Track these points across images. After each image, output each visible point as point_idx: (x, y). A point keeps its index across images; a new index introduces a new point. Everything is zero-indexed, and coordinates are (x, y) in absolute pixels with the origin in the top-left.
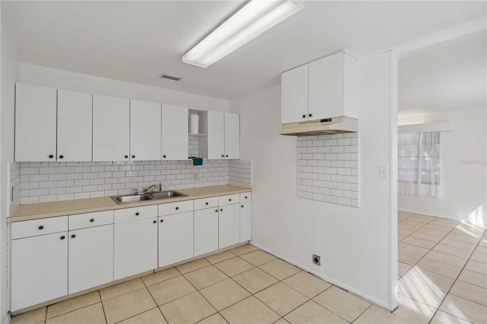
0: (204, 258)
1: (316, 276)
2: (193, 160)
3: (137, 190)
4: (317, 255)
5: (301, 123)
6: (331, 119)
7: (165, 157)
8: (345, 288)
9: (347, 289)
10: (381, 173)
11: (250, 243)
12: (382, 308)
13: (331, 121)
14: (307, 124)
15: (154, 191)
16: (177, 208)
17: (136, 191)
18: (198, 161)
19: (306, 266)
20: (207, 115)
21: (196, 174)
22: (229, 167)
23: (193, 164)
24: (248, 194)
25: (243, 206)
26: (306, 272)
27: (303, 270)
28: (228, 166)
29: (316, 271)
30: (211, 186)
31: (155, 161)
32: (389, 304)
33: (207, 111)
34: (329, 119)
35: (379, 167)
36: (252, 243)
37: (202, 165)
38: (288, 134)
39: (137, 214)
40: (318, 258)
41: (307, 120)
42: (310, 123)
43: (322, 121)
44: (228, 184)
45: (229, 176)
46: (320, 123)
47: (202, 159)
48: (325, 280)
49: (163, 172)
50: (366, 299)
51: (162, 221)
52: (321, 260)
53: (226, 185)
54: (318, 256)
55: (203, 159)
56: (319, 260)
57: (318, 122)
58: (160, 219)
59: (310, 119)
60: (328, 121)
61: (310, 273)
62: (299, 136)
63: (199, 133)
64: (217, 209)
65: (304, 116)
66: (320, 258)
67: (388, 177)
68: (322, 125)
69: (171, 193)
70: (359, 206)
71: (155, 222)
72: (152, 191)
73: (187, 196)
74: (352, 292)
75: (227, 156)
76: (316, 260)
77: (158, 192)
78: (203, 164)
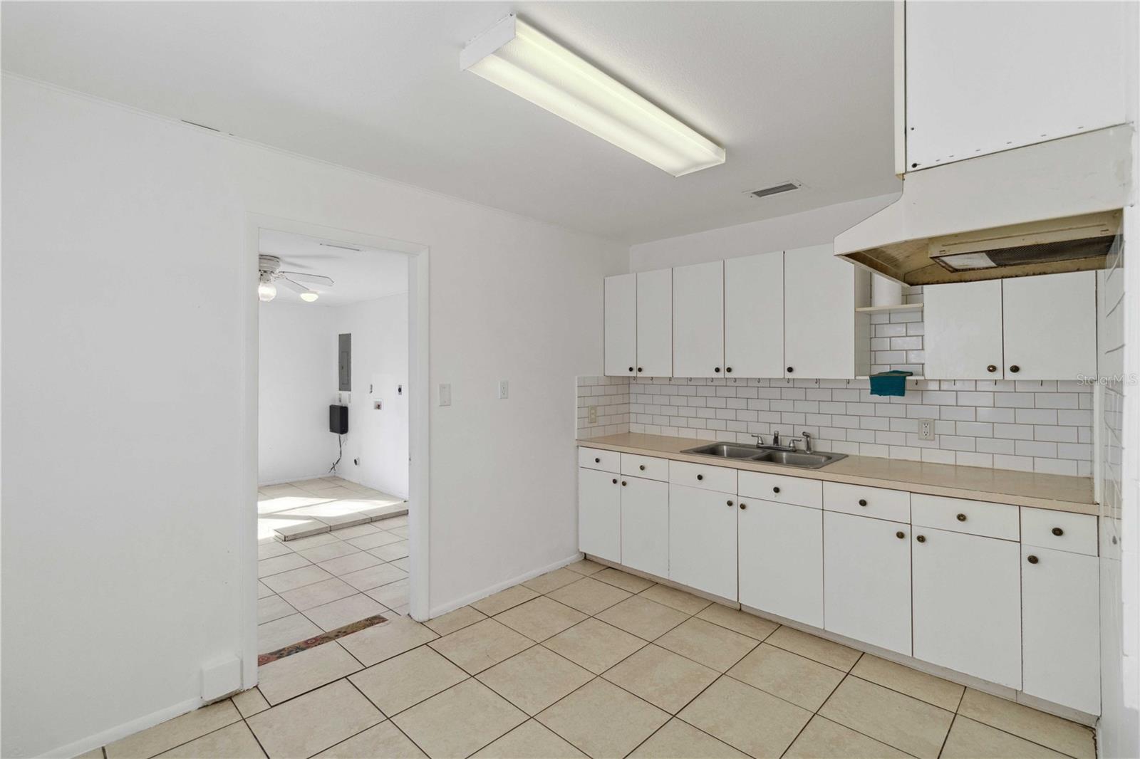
31: (759, 380)
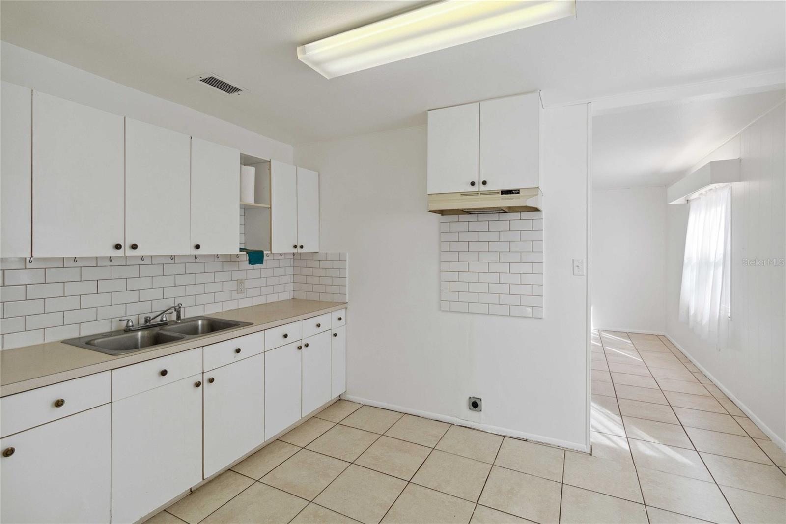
0: (279, 440)
1: (474, 429)
2: (247, 253)
3: (128, 320)
4: (475, 396)
5: (464, 194)
6: (519, 190)
7: (198, 247)
8: (522, 437)
9: (526, 438)
10: (576, 268)
11: (342, 398)
12: (577, 452)
13: (519, 193)
14: (477, 196)
15: (166, 320)
16: (238, 351)
17: (127, 325)
18: (256, 257)
19: (456, 417)
20: (270, 169)
21: (240, 282)
22: (294, 267)
23: (248, 262)
24: (342, 313)
25: (335, 335)
26: (457, 425)
27: (452, 424)
28: (292, 265)
29: (474, 422)
30: (266, 304)
32: (586, 445)
33: (270, 162)
34: (515, 190)
35: (573, 260)
36: (349, 397)
37: (263, 264)
38: (436, 211)
39: (164, 373)
40: (477, 401)
41: (478, 190)
42: (482, 194)
43: (504, 192)
44: (292, 297)
45: (294, 282)
46: (500, 195)
47: (263, 252)
48: (490, 432)
49: (180, 280)
50: (555, 445)
51: (211, 381)
52: (483, 405)
53: (290, 299)
54: (478, 398)
55: (265, 252)
56: (479, 403)
57: (498, 193)
58: (207, 376)
59: (483, 188)
60: (513, 193)
61: (464, 427)
62: (442, 215)
63: (256, 202)
64: (299, 344)
65: (473, 184)
66: (481, 400)
67: (585, 273)
68: (502, 199)
69: (206, 322)
70: (544, 317)
71: (198, 385)
72: (161, 321)
73: (250, 324)
74: (533, 439)
75: (302, 247)
76: (475, 405)
77: (176, 323)
78: (264, 261)
